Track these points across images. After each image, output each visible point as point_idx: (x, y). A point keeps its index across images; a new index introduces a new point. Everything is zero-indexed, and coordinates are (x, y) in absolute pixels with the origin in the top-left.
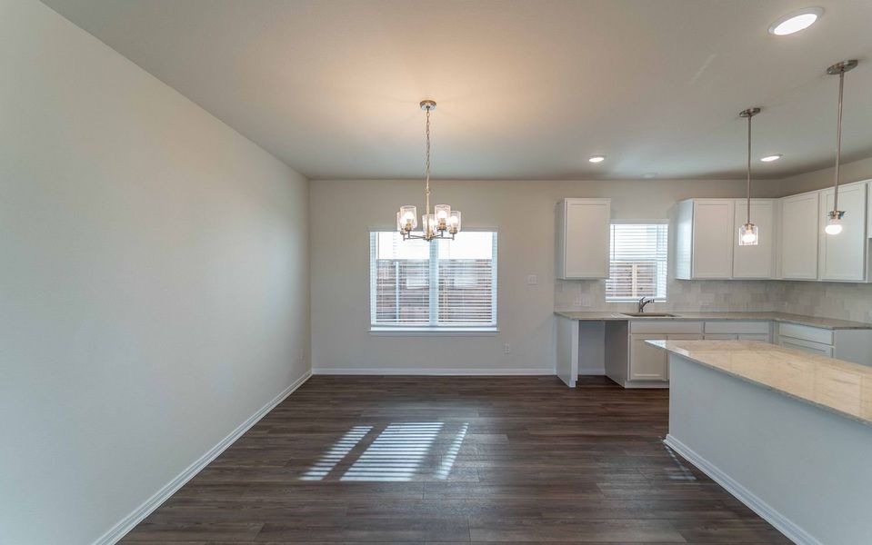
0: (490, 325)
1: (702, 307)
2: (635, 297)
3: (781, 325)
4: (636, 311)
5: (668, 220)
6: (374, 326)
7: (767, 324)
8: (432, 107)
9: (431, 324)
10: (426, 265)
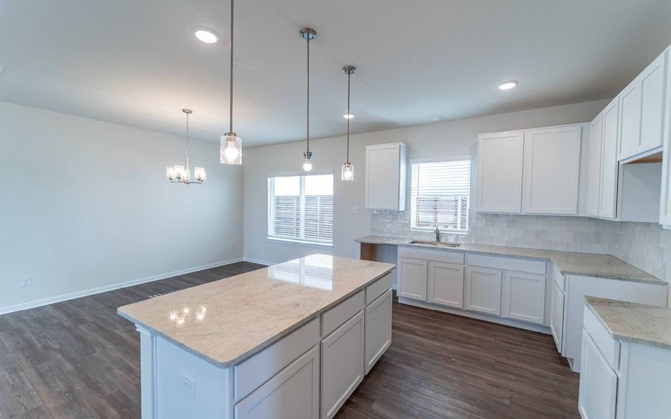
0: (329, 242)
4: (435, 240)
5: (470, 156)
6: (270, 236)
8: (190, 112)
9: (300, 238)
10: (298, 199)
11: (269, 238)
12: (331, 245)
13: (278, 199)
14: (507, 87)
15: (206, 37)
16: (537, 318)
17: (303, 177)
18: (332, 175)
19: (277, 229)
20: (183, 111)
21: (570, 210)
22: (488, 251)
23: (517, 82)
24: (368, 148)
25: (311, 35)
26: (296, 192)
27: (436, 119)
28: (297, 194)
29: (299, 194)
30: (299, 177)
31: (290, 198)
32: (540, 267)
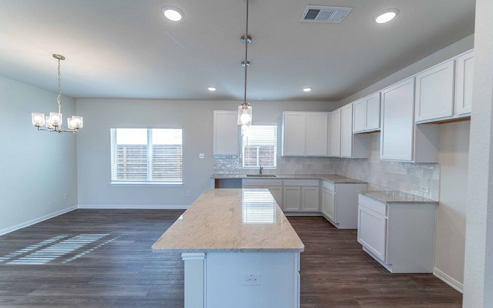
0: (178, 181)
1: (296, 171)
2: (258, 166)
3: (323, 181)
4: (259, 174)
5: (277, 123)
6: (114, 181)
7: (318, 181)
8: (62, 58)
9: (148, 180)
10: (145, 147)
11: (112, 183)
12: (181, 183)
13: (121, 147)
14: (307, 90)
15: (173, 16)
16: (315, 209)
17: (150, 130)
18: (181, 130)
19: (120, 175)
20: (55, 56)
21: (323, 154)
22: (294, 177)
23: (311, 88)
24: (215, 112)
25: (249, 40)
26: (144, 142)
27: (261, 99)
28: (145, 143)
29: (146, 143)
30: (146, 130)
31: (138, 147)
32: (316, 183)
